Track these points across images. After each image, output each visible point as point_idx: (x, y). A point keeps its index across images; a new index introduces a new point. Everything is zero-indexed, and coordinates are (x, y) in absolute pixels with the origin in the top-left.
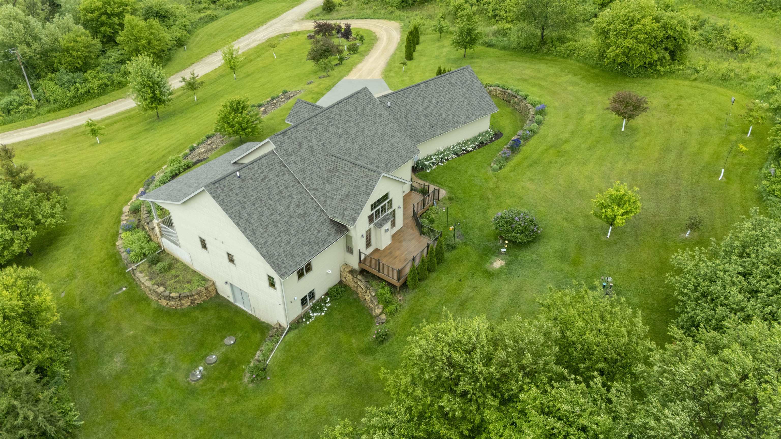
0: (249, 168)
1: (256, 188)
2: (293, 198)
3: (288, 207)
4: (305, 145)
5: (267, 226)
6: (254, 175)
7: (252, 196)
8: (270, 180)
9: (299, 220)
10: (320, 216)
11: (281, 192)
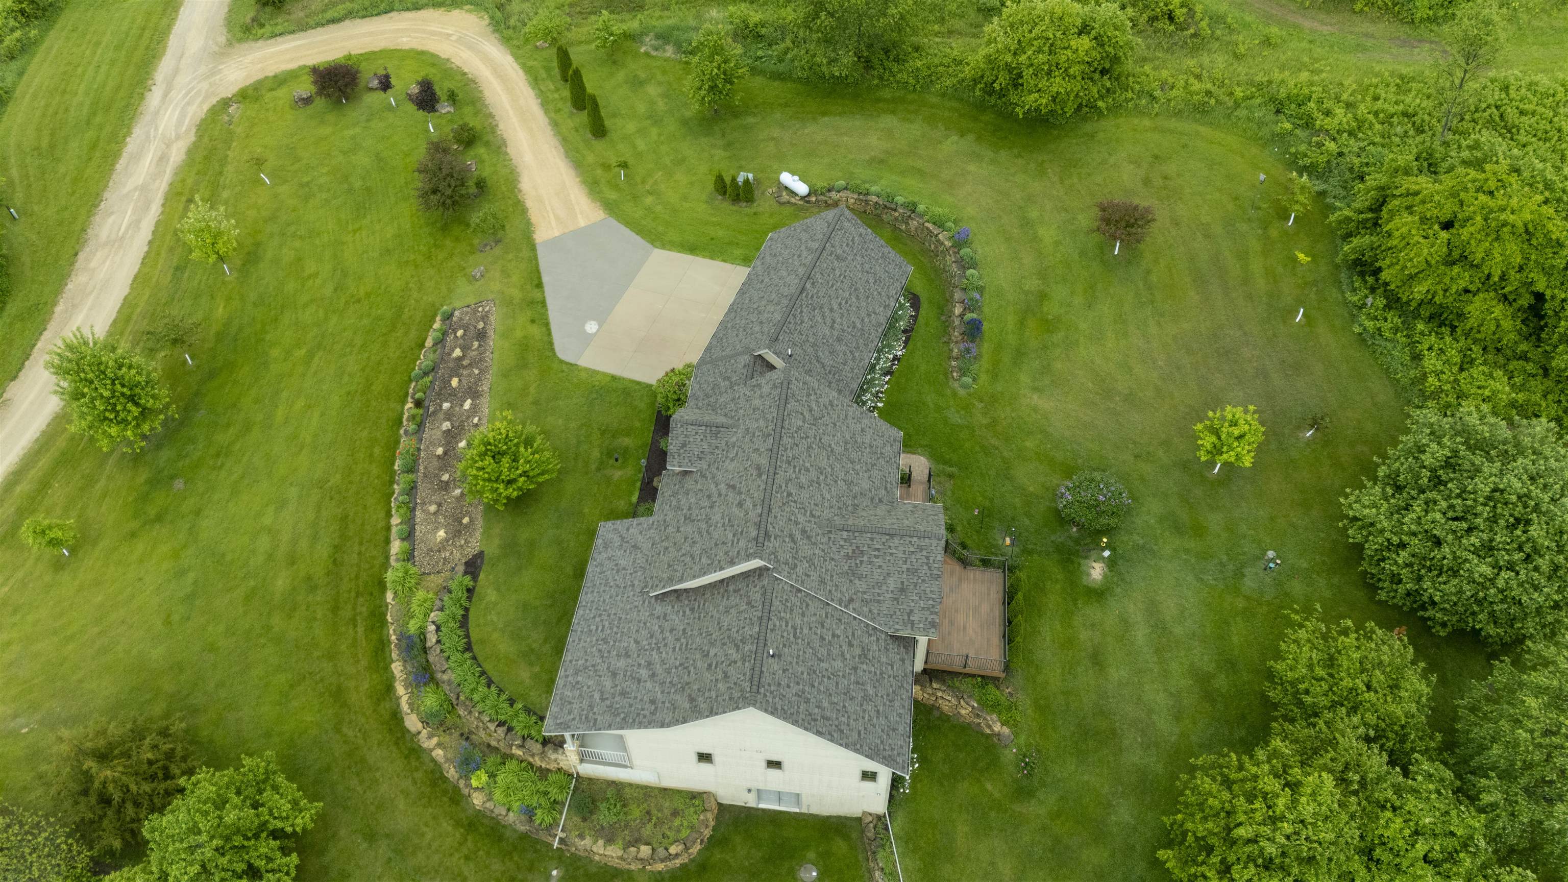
0: (772, 630)
1: (798, 656)
2: (838, 637)
3: (843, 655)
4: (798, 536)
5: (844, 707)
6: (782, 637)
7: (802, 673)
8: (801, 629)
9: (864, 667)
10: (878, 640)
11: (822, 638)
